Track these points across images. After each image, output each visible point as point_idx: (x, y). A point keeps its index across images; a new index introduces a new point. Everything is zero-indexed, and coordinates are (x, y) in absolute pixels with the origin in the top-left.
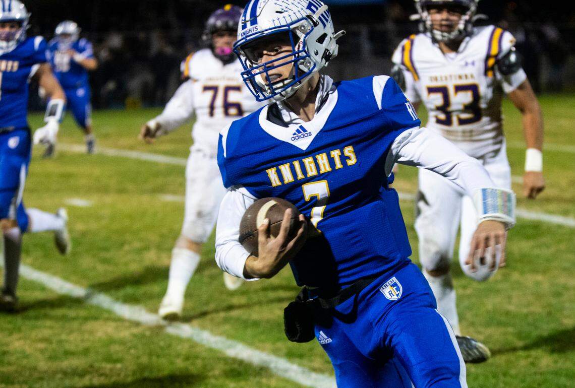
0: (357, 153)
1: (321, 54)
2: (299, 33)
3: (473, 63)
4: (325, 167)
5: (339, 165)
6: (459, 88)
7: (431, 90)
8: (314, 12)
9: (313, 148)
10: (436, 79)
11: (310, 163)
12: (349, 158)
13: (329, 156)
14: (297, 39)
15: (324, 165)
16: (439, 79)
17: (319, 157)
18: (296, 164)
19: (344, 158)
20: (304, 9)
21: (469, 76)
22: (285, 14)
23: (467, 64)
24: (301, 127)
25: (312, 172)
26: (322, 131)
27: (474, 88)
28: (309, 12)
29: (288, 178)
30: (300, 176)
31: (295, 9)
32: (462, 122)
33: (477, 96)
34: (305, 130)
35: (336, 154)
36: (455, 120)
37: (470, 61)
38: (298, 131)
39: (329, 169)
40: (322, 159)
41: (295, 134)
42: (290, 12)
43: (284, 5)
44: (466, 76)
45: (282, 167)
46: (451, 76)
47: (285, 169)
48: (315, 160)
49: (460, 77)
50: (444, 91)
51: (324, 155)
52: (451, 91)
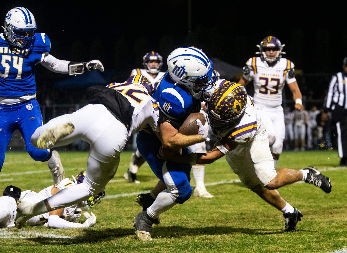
3: (280, 71)
6: (273, 79)
7: (261, 78)
10: (264, 74)
16: (265, 75)
21: (277, 75)
23: (277, 71)
27: (278, 80)
32: (272, 93)
33: (278, 83)
36: (269, 92)
37: (279, 70)
44: (276, 75)
46: (270, 74)
49: (274, 75)
50: (267, 80)
52: (270, 80)
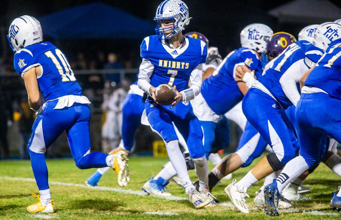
0: (189, 66)
1: (183, 26)
2: (175, 19)
4: (178, 67)
5: (183, 68)
8: (182, 12)
9: (177, 59)
11: (174, 63)
12: (186, 66)
13: (181, 63)
14: (175, 21)
15: (178, 66)
17: (177, 63)
18: (170, 62)
19: (185, 66)
20: (179, 11)
22: (172, 12)
24: (176, 50)
25: (174, 67)
26: (182, 54)
28: (180, 12)
29: (165, 65)
30: (170, 66)
31: (176, 11)
34: (176, 52)
35: (183, 64)
38: (174, 51)
39: (179, 68)
40: (179, 64)
41: (173, 52)
42: (174, 12)
43: (172, 9)
45: (165, 61)
47: (166, 62)
48: (176, 63)
51: (179, 63)
